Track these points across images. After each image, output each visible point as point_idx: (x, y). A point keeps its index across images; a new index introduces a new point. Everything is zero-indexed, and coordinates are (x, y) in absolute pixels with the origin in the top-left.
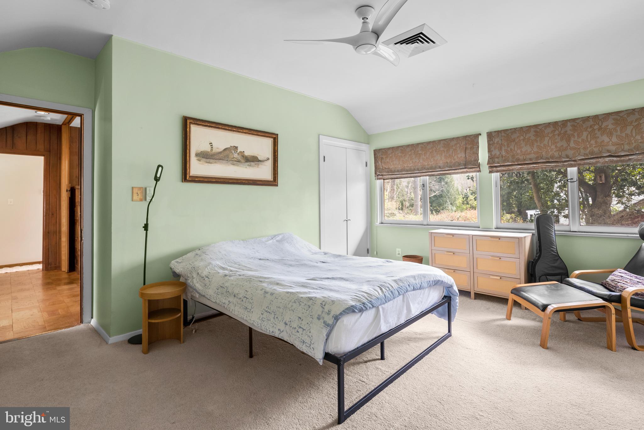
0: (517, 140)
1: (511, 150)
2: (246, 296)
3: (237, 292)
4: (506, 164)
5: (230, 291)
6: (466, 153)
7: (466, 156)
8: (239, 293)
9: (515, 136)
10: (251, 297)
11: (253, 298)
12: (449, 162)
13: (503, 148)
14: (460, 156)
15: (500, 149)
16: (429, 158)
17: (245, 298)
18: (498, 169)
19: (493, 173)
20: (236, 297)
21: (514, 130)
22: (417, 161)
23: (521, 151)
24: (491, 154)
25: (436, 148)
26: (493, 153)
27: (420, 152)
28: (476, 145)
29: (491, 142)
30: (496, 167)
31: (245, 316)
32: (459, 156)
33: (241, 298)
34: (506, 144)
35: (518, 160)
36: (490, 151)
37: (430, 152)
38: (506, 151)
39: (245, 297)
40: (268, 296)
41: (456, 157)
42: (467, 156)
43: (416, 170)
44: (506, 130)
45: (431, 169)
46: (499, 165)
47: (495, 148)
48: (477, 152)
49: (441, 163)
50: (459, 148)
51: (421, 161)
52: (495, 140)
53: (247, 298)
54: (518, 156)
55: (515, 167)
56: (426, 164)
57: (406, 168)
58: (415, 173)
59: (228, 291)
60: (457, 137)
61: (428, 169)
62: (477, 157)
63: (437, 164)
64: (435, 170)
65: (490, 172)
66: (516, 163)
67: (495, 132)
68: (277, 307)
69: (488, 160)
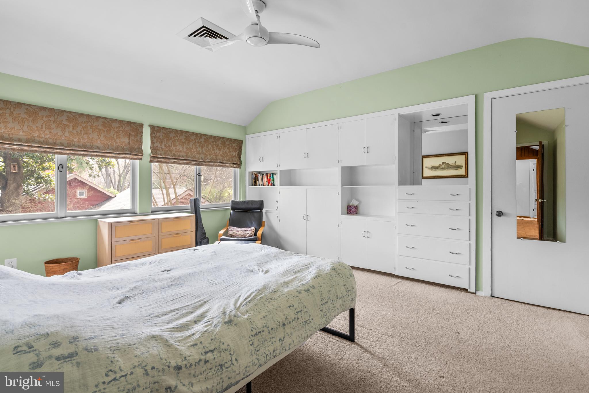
0: (173, 139)
1: (169, 145)
2: (298, 310)
3: (284, 318)
4: (167, 157)
5: (275, 326)
6: (129, 139)
7: (129, 142)
8: (286, 316)
9: (172, 135)
10: (303, 306)
11: (305, 305)
12: (109, 143)
13: (163, 143)
14: (124, 141)
15: (161, 143)
16: (81, 134)
17: (300, 313)
18: (159, 160)
19: (153, 162)
20: (286, 325)
21: (172, 130)
22: (60, 133)
23: (176, 149)
24: (153, 146)
25: (91, 124)
26: (155, 145)
27: (65, 123)
28: (140, 134)
29: (153, 135)
30: (158, 158)
31: (308, 331)
32: (122, 140)
33: (295, 318)
34: (165, 139)
35: (175, 155)
36: (152, 143)
37: (83, 127)
38: (165, 146)
39: (297, 312)
40: (312, 290)
41: (118, 141)
42: (131, 143)
43: (59, 145)
44: (166, 128)
45: (85, 148)
46: (162, 156)
47: (157, 142)
48: (141, 141)
49: (99, 143)
50: (122, 132)
51: (67, 134)
52: (157, 134)
53: (301, 311)
54: (174, 152)
55: (172, 160)
56: (75, 140)
57: (36, 138)
58: (57, 149)
59: (272, 329)
60: (120, 119)
61: (79, 146)
62: (141, 146)
63: (93, 143)
64: (92, 149)
65: (151, 161)
66: (174, 158)
67: (158, 127)
68: (328, 292)
69: (151, 150)
